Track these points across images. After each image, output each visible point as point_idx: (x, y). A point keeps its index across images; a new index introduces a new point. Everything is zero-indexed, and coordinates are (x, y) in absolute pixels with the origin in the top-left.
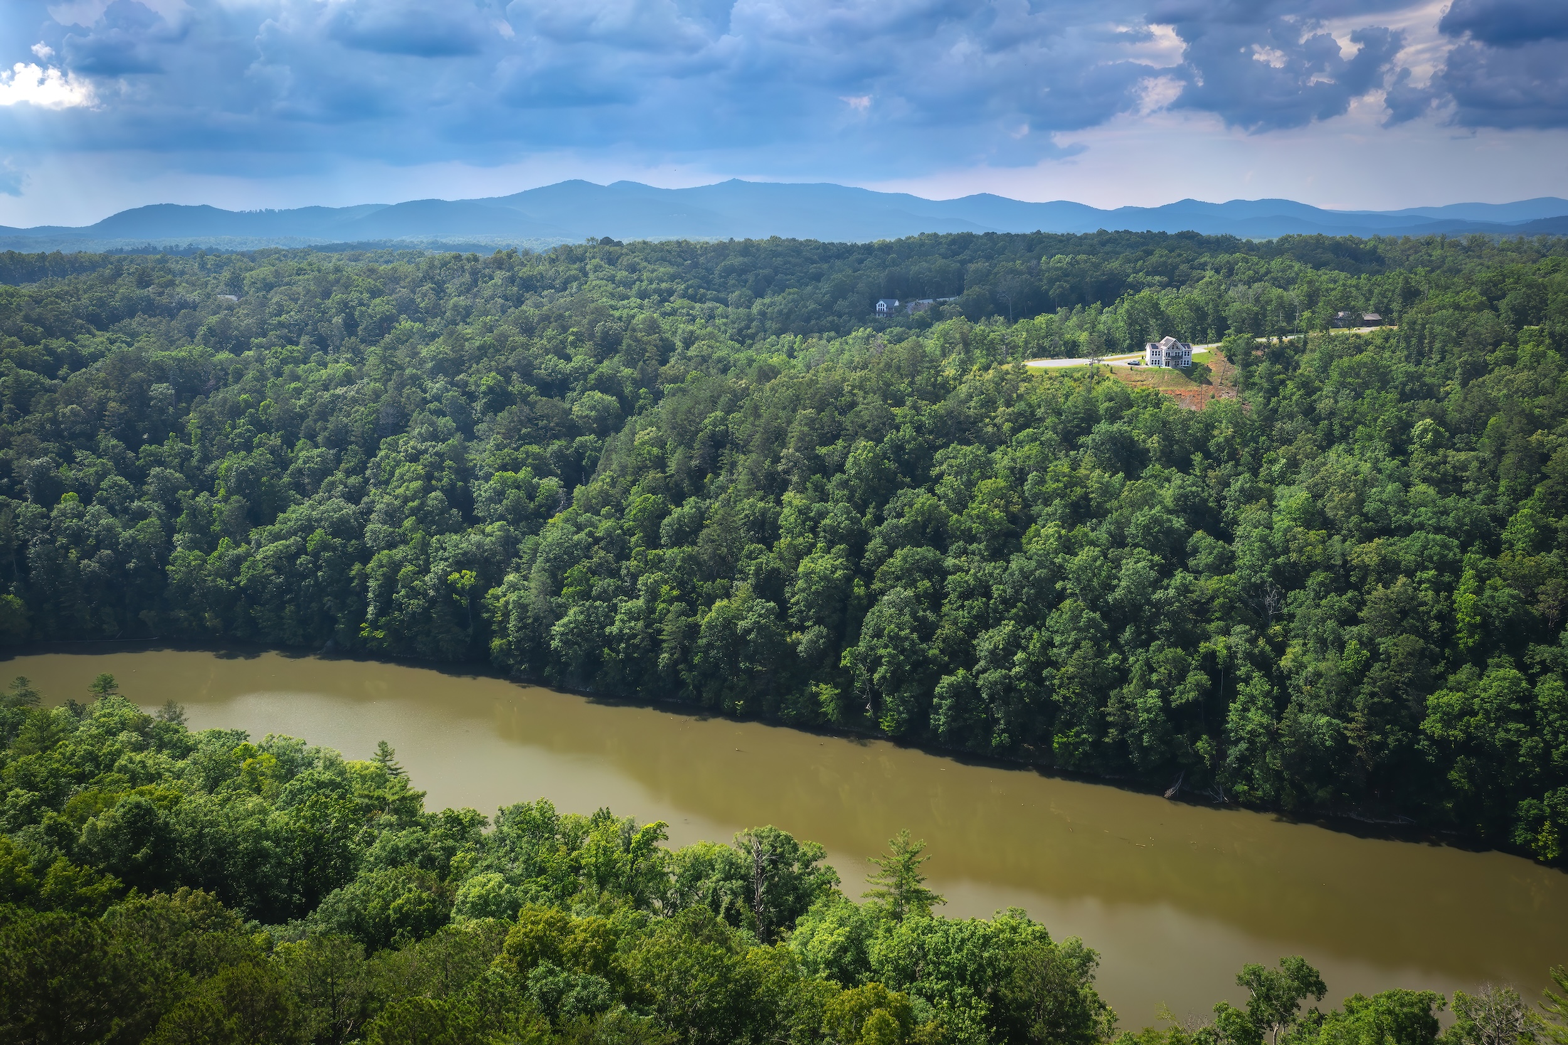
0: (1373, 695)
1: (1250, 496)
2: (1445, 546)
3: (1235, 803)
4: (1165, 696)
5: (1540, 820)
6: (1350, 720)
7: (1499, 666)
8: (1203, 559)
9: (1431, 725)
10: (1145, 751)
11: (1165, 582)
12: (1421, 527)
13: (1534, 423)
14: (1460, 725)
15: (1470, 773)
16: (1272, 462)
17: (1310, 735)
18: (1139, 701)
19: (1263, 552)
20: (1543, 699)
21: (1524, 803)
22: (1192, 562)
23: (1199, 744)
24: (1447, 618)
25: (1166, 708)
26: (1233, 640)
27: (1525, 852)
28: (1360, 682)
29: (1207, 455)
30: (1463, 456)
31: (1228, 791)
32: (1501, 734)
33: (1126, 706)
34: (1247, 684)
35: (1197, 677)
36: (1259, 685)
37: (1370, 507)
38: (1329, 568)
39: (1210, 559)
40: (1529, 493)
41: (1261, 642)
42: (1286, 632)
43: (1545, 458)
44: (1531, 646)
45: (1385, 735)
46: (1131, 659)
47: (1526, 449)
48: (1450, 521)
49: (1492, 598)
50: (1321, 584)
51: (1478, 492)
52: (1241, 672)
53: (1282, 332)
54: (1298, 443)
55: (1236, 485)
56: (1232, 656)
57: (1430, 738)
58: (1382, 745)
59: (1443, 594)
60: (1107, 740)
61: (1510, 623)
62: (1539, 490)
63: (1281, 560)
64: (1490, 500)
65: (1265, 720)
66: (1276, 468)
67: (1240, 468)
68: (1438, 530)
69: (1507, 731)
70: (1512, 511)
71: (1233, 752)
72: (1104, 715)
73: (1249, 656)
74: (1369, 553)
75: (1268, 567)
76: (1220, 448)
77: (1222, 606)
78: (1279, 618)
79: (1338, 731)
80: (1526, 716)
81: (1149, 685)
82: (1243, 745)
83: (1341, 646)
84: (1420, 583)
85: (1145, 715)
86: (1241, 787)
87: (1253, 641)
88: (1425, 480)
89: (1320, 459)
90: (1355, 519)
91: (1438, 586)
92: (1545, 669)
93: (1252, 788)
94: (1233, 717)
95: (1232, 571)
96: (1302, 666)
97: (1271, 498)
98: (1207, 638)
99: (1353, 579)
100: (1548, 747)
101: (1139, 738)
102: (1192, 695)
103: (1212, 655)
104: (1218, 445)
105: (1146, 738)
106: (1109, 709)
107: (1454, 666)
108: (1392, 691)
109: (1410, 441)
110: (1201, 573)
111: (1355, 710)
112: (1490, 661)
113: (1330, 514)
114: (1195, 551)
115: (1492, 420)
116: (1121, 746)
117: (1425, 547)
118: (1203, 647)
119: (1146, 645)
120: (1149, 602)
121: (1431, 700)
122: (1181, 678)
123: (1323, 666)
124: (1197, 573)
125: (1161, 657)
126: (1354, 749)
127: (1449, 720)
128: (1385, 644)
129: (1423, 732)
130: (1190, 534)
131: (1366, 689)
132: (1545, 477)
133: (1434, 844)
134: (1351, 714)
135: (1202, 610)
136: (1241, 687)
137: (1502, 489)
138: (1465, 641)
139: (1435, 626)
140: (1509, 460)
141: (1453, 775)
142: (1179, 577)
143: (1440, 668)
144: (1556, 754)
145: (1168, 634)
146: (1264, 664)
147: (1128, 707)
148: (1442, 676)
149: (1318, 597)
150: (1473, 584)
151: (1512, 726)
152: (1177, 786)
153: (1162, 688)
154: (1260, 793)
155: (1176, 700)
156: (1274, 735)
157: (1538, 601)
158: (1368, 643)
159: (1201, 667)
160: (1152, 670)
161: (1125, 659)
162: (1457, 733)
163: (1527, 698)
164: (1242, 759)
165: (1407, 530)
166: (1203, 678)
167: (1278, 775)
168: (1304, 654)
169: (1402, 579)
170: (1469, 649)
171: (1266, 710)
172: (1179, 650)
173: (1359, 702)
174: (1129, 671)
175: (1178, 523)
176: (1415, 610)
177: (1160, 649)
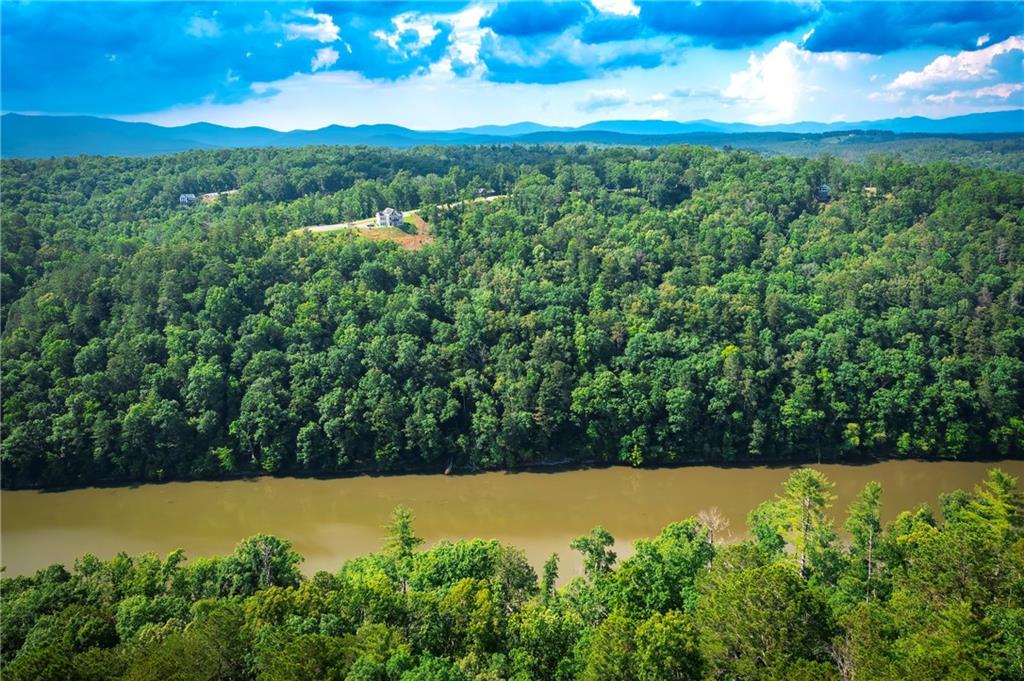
0: (545, 396)
1: (458, 296)
2: (564, 312)
3: (483, 469)
4: (437, 416)
5: (632, 446)
6: (538, 411)
7: (601, 371)
8: (442, 335)
9: (576, 407)
10: (430, 450)
11: (423, 351)
12: (550, 303)
13: (591, 243)
14: (590, 404)
15: (597, 428)
16: (465, 276)
17: (517, 424)
18: (423, 422)
19: (474, 328)
20: (625, 384)
21: (623, 439)
22: (435, 338)
23: (459, 440)
24: (573, 349)
25: (438, 424)
26: (467, 379)
27: (627, 463)
28: (538, 390)
29: (428, 276)
30: (561, 263)
31: (478, 464)
32: (609, 406)
33: (416, 426)
34: (481, 402)
35: (452, 403)
36: (487, 401)
37: (523, 295)
38: (510, 331)
39: (446, 334)
40: (595, 279)
41: (482, 377)
42: (494, 370)
43: (600, 261)
44: (613, 358)
45: (555, 416)
46: (413, 399)
47: (590, 256)
48: (562, 298)
49: (592, 336)
50: (508, 341)
51: (572, 281)
52: (476, 395)
53: (450, 202)
54: (477, 264)
55: (449, 291)
56: (469, 388)
57: (576, 414)
58: (555, 422)
59: (569, 337)
60: (407, 448)
61: (602, 348)
62: (600, 277)
63: (484, 330)
64: (578, 285)
65: (494, 419)
66: (466, 279)
67: (448, 282)
68: (559, 304)
69: (611, 403)
70: (590, 290)
71: (479, 441)
72: (404, 434)
73: (478, 386)
74: (529, 320)
75: (477, 335)
76: (435, 271)
77: (458, 360)
78: (488, 362)
79: (532, 419)
80: (618, 394)
81: (426, 412)
82: (483, 436)
83: (524, 373)
84: (557, 332)
85: (429, 429)
86: (485, 460)
87: (478, 377)
88: (546, 277)
89: (490, 272)
90: (517, 302)
91: (565, 334)
92: (621, 368)
93: (491, 459)
94: (475, 421)
95: (458, 339)
96: (505, 388)
97: (469, 298)
98: (453, 380)
99: (523, 336)
100: (631, 408)
101: (426, 443)
102: (452, 413)
103: (457, 389)
104: (433, 269)
105: (430, 442)
106: (407, 430)
107: (580, 374)
108: (553, 393)
109: (533, 258)
110: (441, 343)
111: (538, 405)
112: (596, 369)
113: (502, 302)
114: (436, 331)
115: (570, 243)
116: (416, 450)
117: (555, 314)
118: (452, 385)
119: (420, 389)
120: (418, 364)
121: (574, 394)
122: (444, 404)
123: (518, 385)
124: (440, 343)
125: (431, 395)
126: (539, 427)
127: (585, 402)
128: (546, 368)
129: (572, 411)
130: (430, 323)
131: (541, 393)
132: (601, 270)
133: (585, 469)
134: (537, 408)
135: (447, 365)
136: (478, 404)
137: (582, 279)
138: (583, 360)
139: (568, 354)
140: (583, 263)
141: (589, 431)
142: (430, 348)
143: (574, 376)
144: (635, 411)
145: (431, 381)
146: (486, 389)
147: (417, 426)
148: (575, 381)
149: (507, 348)
150: (583, 329)
151: (613, 400)
152: (451, 466)
153: (433, 412)
154: (495, 461)
155: (443, 418)
156: (499, 427)
157: (611, 335)
158: (538, 369)
159: (453, 397)
160: (426, 403)
161: (410, 400)
162: (589, 409)
163: (617, 385)
164: (485, 444)
165: (543, 306)
166: (455, 402)
167: (504, 449)
168: (506, 379)
169: (548, 333)
170: (585, 364)
171: (493, 414)
172: (439, 389)
173: (540, 401)
174: (413, 406)
175: (423, 316)
176: (557, 348)
177: (429, 391)
